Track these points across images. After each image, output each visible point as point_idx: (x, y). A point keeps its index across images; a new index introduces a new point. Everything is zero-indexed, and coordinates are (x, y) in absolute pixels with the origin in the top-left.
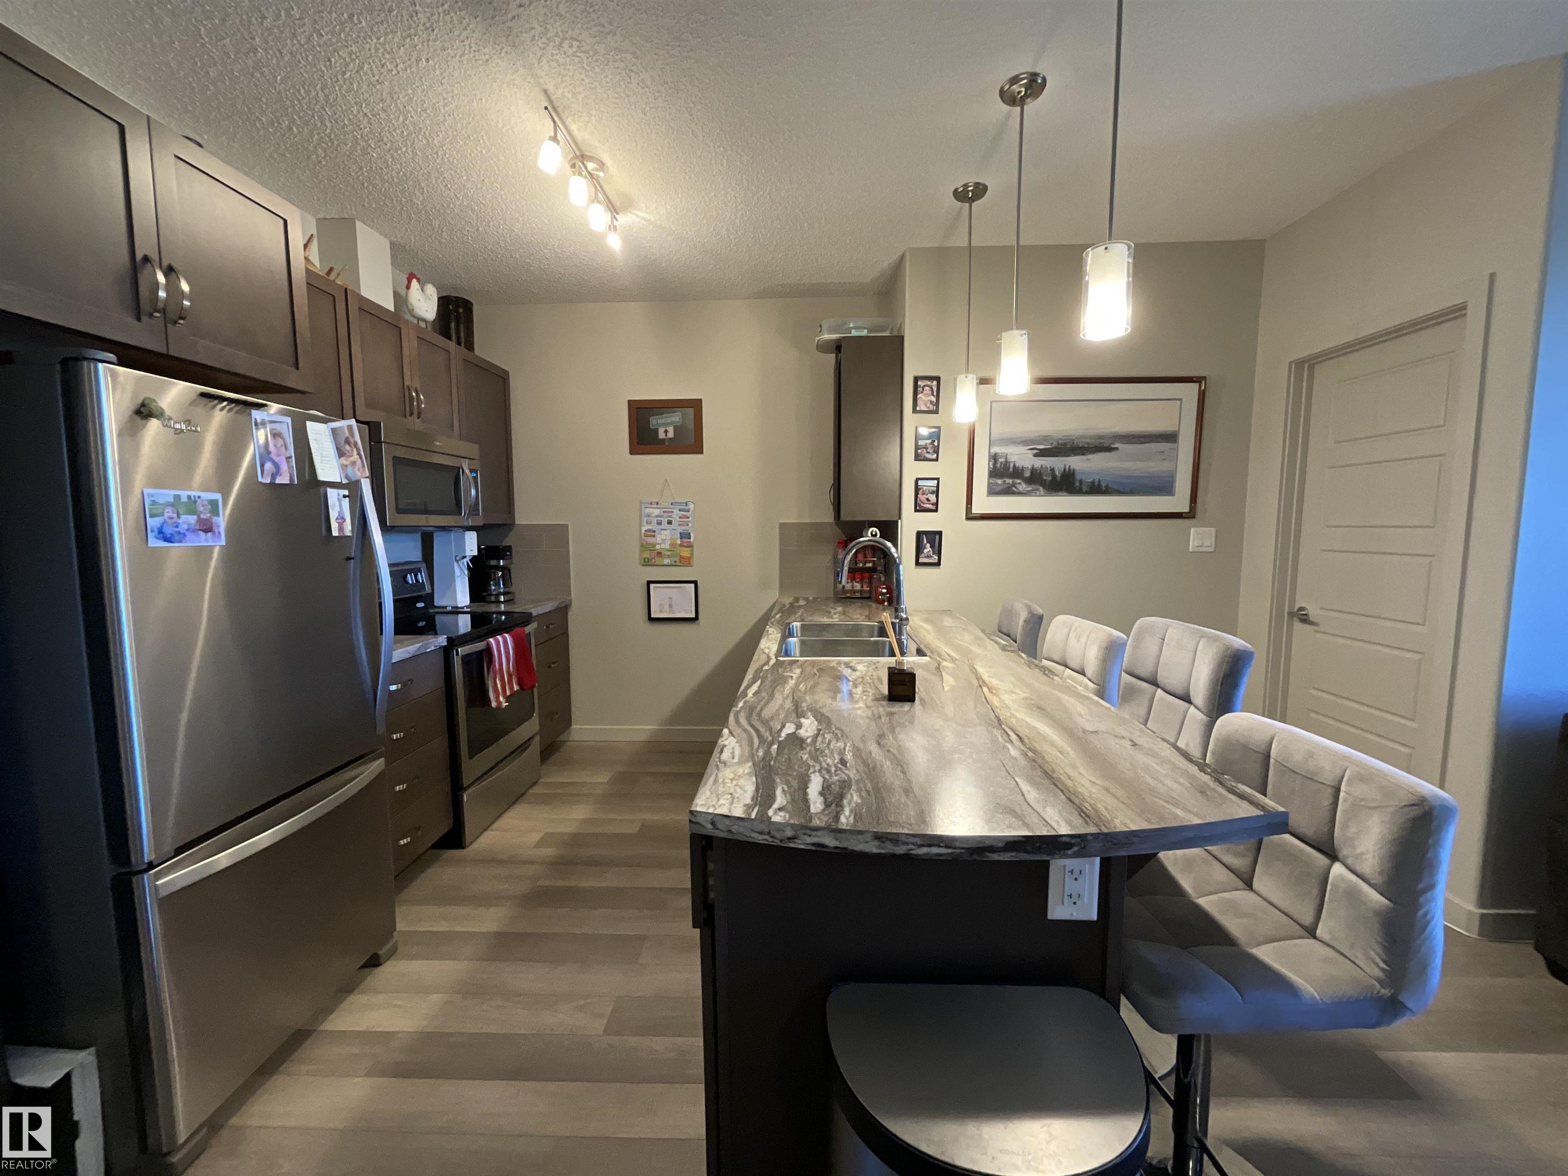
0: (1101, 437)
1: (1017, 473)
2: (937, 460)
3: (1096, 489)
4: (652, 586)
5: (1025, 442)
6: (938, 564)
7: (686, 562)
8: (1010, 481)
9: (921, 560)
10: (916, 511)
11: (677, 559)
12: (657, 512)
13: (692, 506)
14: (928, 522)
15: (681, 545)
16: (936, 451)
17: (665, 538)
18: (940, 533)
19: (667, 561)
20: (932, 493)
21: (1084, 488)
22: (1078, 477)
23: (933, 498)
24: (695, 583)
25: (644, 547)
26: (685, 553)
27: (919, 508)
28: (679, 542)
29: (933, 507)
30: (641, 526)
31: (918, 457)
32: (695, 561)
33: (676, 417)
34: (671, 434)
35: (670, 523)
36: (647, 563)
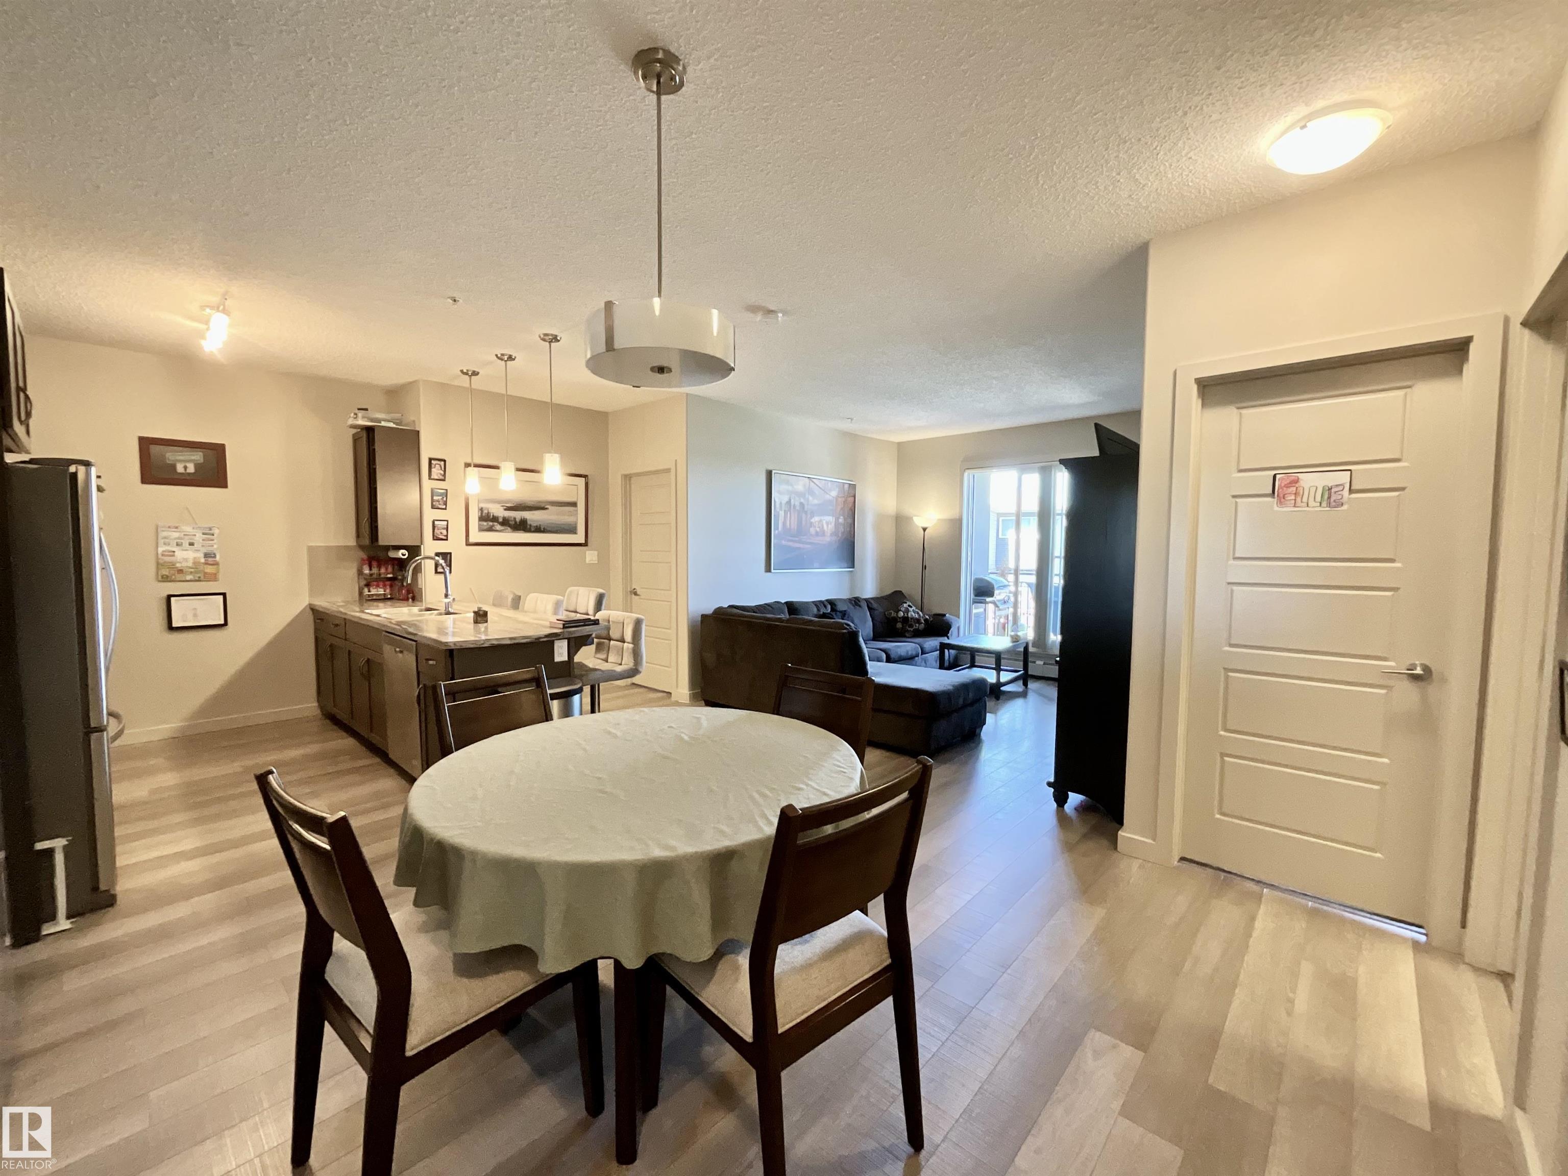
0: (540, 502)
1: (495, 519)
2: (445, 509)
3: (538, 530)
4: (172, 599)
5: (499, 502)
6: (450, 572)
7: (214, 578)
8: (491, 524)
9: (439, 570)
10: (434, 539)
11: (201, 575)
12: (176, 535)
13: (216, 531)
14: (442, 547)
15: (206, 564)
16: (445, 504)
17: (186, 557)
18: (450, 554)
19: (189, 577)
20: (444, 529)
21: (533, 529)
22: (529, 522)
23: (444, 532)
24: (224, 595)
25: (159, 565)
26: (210, 569)
27: (436, 538)
28: (203, 560)
29: (445, 538)
30: (157, 547)
31: (433, 507)
32: (220, 576)
33: (196, 457)
34: (191, 469)
35: (191, 544)
36: (165, 579)
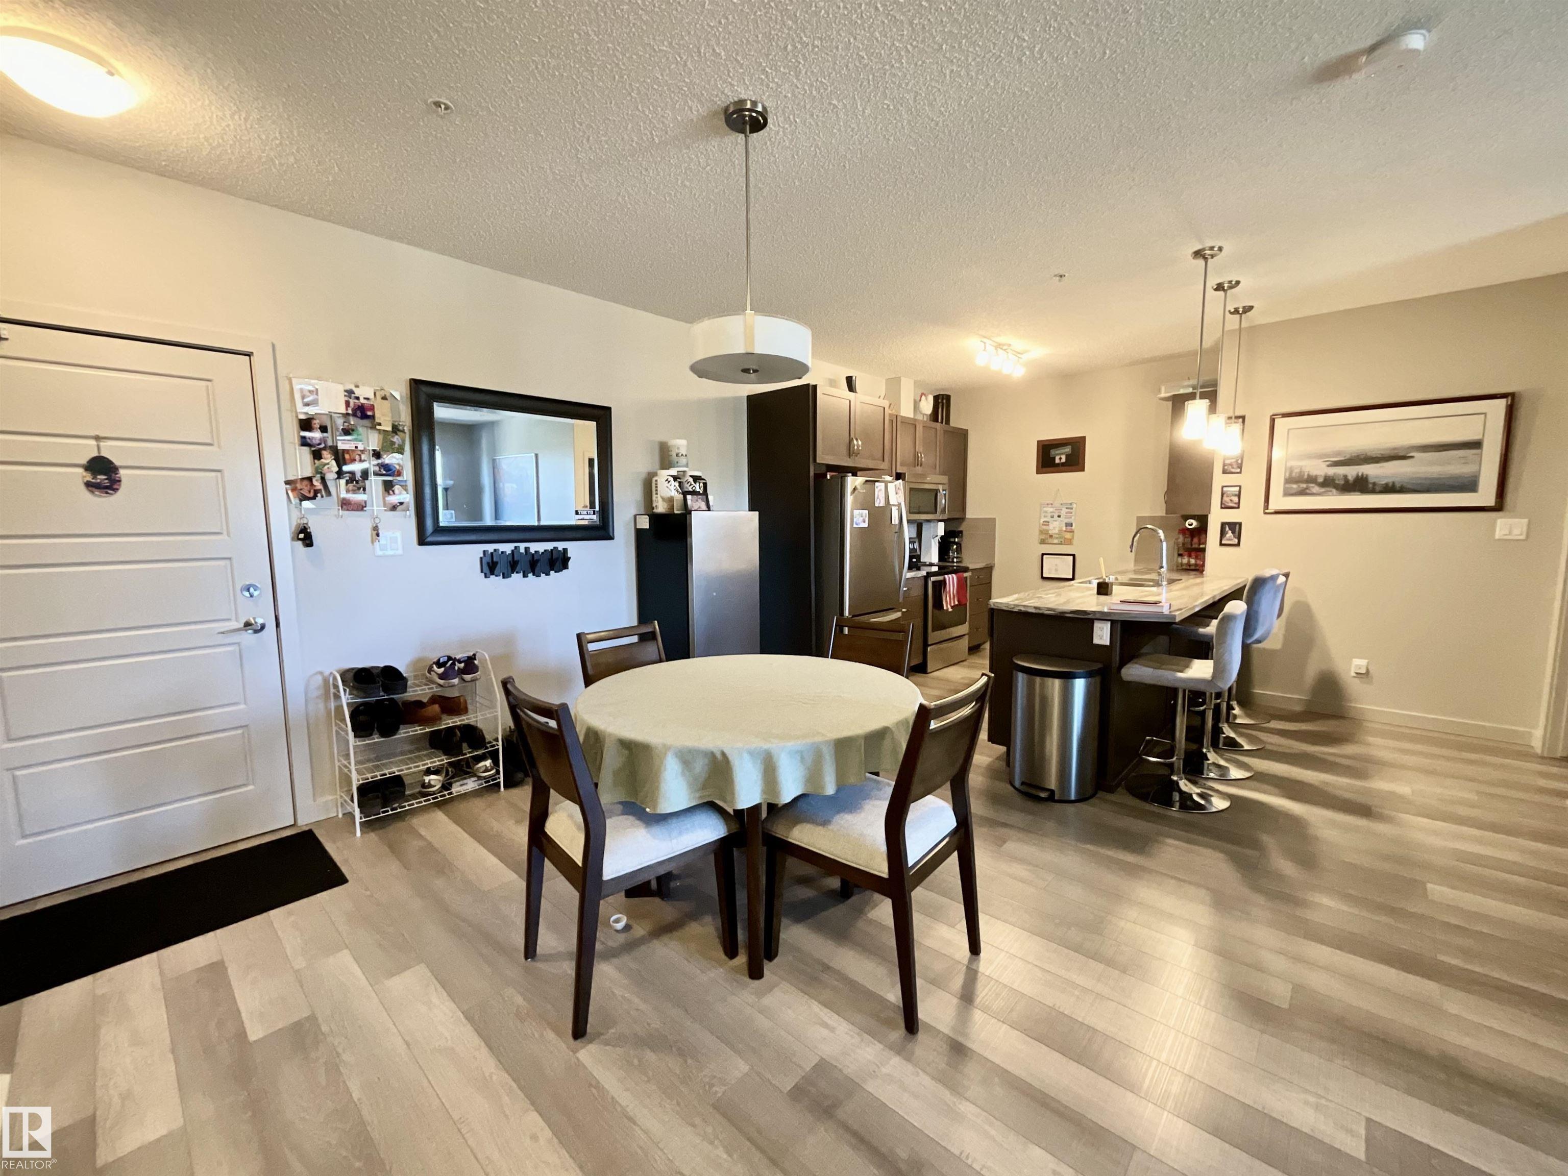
0: (1395, 449)
1: (1312, 480)
2: (1240, 473)
3: (1390, 489)
4: (1045, 556)
5: (1320, 456)
6: (1238, 544)
7: (1069, 542)
8: (1304, 486)
9: (1223, 542)
10: (1222, 508)
11: (1063, 540)
12: (1051, 510)
13: (1074, 506)
14: (1231, 516)
15: (1065, 531)
16: (1240, 467)
17: (1056, 527)
18: (1240, 524)
19: (1056, 541)
20: (1236, 495)
21: (1378, 489)
22: (1371, 480)
23: (1236, 499)
24: (1074, 556)
25: (1041, 532)
26: (1068, 536)
27: (1224, 506)
28: (1064, 529)
29: (1236, 506)
30: (1040, 518)
31: (1224, 472)
32: (1075, 541)
33: (1068, 450)
34: (1063, 460)
35: (1059, 516)
36: (1043, 542)
